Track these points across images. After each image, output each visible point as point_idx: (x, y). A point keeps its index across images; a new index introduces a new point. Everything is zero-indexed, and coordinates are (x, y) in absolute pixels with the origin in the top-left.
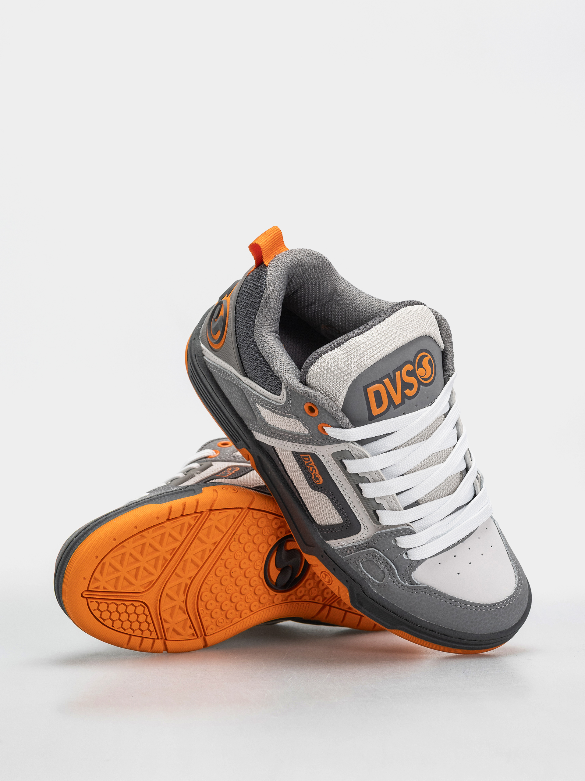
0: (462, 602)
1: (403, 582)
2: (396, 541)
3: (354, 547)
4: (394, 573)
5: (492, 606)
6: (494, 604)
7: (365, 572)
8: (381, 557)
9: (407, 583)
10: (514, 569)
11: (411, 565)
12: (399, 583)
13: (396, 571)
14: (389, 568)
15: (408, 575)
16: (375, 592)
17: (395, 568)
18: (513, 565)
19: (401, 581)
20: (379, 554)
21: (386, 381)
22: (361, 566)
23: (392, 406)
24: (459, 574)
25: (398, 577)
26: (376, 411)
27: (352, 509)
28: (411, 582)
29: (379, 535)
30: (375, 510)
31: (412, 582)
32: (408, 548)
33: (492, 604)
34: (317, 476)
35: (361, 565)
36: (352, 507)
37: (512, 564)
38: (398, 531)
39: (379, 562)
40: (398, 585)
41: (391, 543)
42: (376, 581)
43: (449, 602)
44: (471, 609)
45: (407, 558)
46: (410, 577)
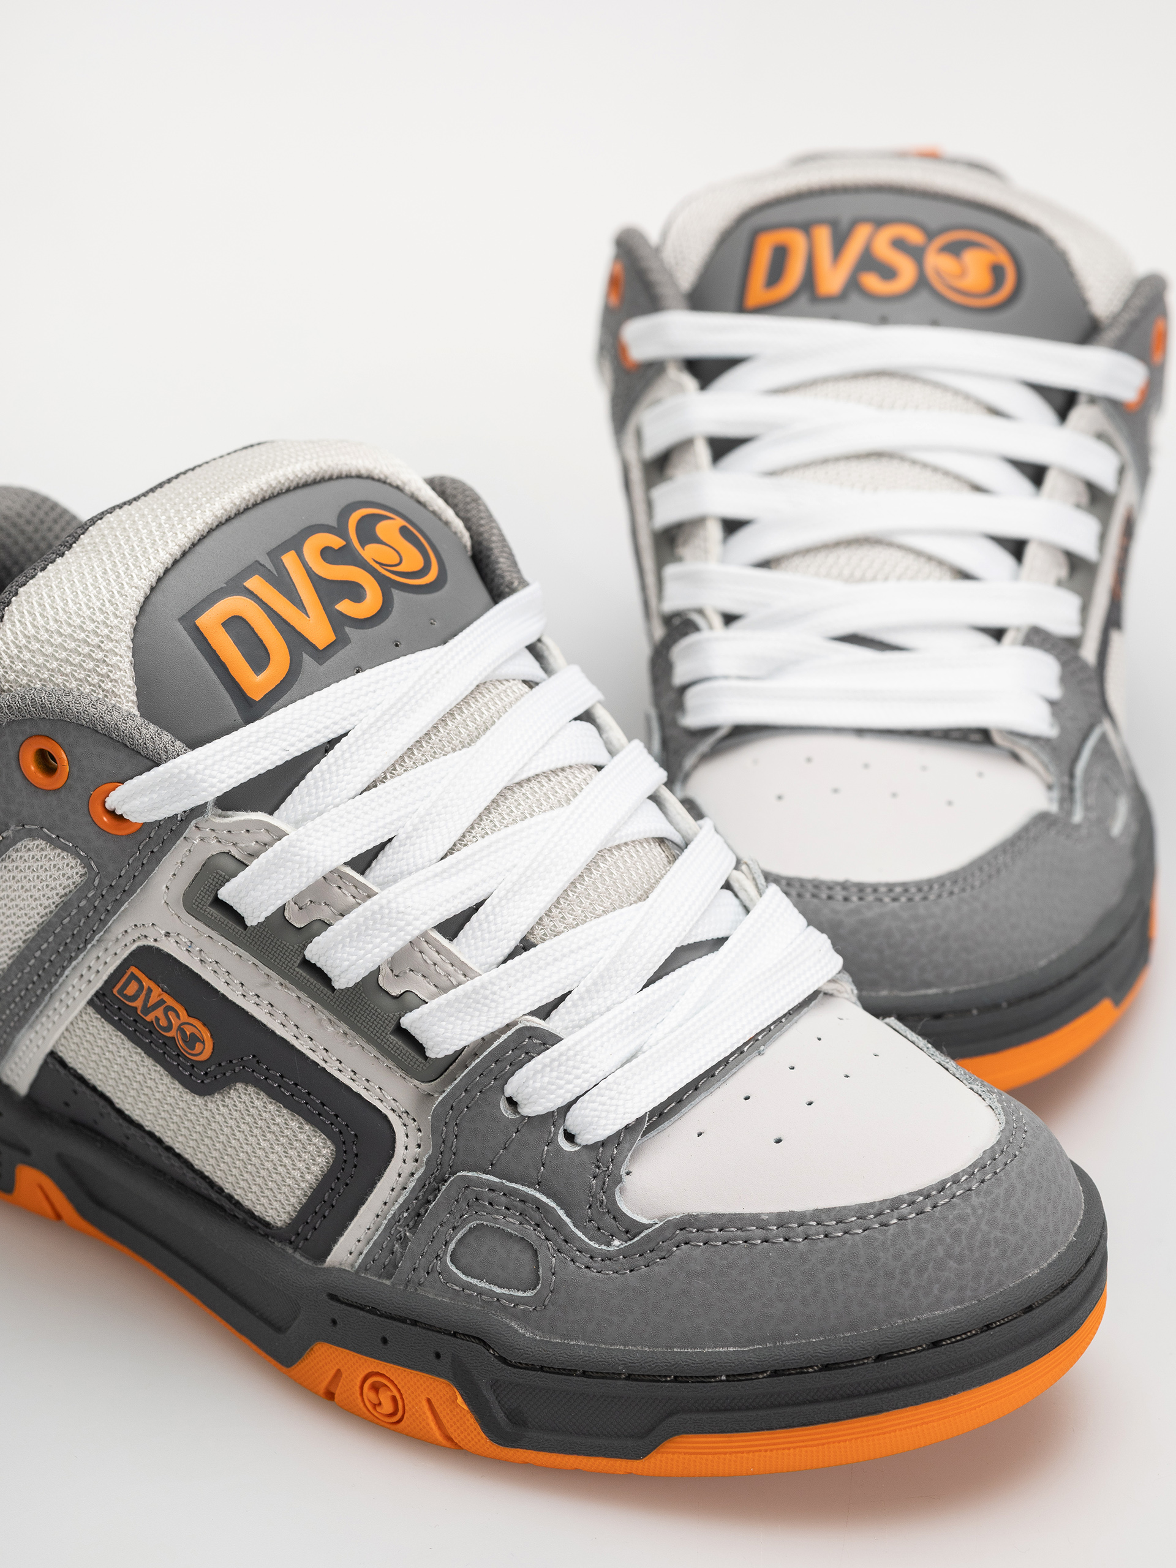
0: (824, 1217)
1: (603, 1247)
2: (512, 1103)
3: (405, 1215)
4: (559, 1226)
5: (934, 1193)
6: (941, 1187)
7: (474, 1281)
8: (493, 1190)
9: (616, 1242)
10: (980, 1095)
11: (599, 1167)
12: (591, 1257)
13: (561, 1213)
14: (537, 1216)
15: (608, 1212)
16: (536, 1340)
17: (552, 1204)
18: (974, 1087)
19: (597, 1246)
20: (482, 1183)
21: (255, 583)
22: (456, 1271)
23: (305, 656)
24: (778, 1141)
25: (580, 1234)
26: (257, 685)
27: (337, 1074)
28: (627, 1232)
29: (449, 1105)
30: (398, 1025)
31: (631, 1229)
32: (561, 1102)
33: (932, 1188)
34: (189, 1030)
35: (453, 1268)
36: (332, 1069)
37: (970, 1086)
38: (497, 1057)
39: (498, 1212)
40: (594, 1264)
41: (499, 1118)
42: (520, 1294)
43: (780, 1237)
44: (864, 1231)
45: (577, 1149)
46: (617, 1215)
